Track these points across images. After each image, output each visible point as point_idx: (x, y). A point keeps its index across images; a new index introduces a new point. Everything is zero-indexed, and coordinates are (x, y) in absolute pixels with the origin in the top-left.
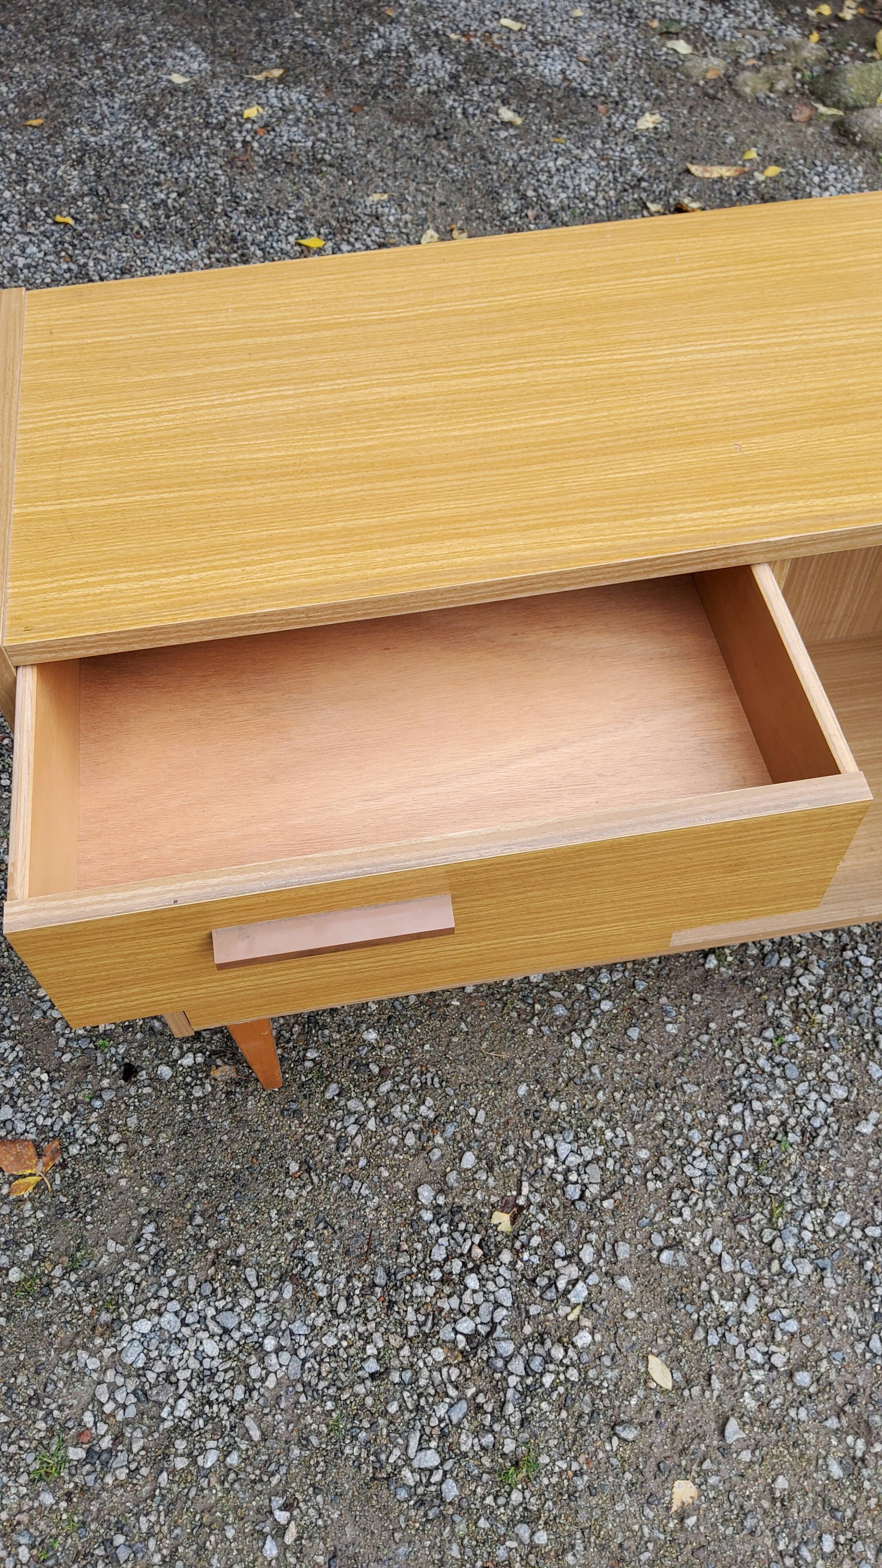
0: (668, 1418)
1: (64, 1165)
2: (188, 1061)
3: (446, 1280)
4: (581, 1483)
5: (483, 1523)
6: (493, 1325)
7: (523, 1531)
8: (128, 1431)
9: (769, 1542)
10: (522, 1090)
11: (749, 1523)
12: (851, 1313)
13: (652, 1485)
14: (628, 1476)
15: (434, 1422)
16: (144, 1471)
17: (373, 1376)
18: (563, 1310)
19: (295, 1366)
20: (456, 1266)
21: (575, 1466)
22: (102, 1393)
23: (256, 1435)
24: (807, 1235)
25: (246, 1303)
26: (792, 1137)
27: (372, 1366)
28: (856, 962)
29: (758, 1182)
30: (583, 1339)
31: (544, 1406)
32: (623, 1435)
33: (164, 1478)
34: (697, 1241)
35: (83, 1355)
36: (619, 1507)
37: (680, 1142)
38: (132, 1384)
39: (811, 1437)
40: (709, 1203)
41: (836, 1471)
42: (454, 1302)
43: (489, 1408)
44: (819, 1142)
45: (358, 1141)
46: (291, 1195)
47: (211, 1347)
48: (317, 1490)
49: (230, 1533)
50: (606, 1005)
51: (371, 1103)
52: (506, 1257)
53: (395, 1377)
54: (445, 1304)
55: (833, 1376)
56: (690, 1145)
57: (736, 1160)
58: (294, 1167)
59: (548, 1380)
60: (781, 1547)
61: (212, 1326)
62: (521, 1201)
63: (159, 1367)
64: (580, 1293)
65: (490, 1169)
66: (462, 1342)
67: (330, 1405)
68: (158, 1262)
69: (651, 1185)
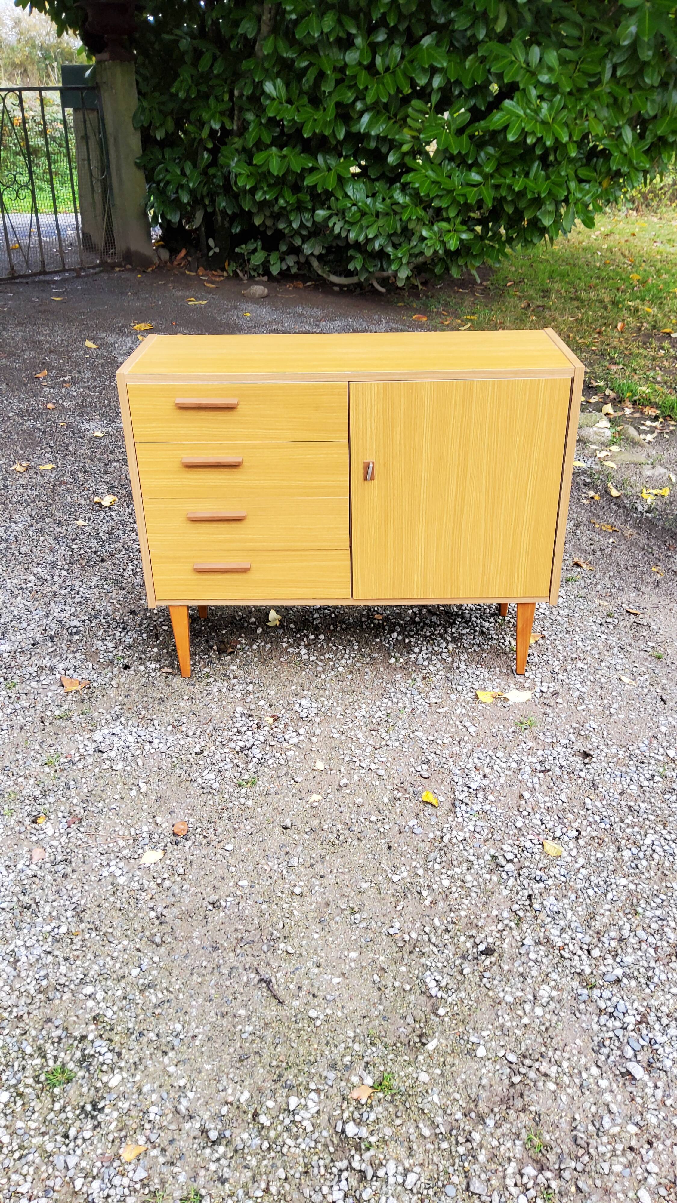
0: (318, 779)
1: (89, 688)
2: (153, 666)
3: (239, 732)
4: (272, 791)
5: (226, 796)
6: (253, 745)
7: (243, 800)
8: (87, 757)
9: (348, 815)
10: (294, 687)
11: (340, 809)
12: (411, 759)
13: (303, 795)
14: (294, 791)
15: (217, 767)
16: (90, 767)
17: (196, 754)
18: (285, 744)
19: (165, 748)
20: (245, 728)
21: (272, 786)
22: (81, 746)
23: (140, 764)
24: (401, 736)
25: (150, 730)
26: (406, 710)
27: (197, 750)
28: (458, 668)
29: (386, 721)
30: (290, 753)
31: (266, 769)
32: (296, 779)
33: (97, 770)
34: (352, 733)
35: (77, 735)
36: (287, 799)
37: (357, 707)
38: (94, 745)
39: (379, 791)
40: (362, 724)
41: (386, 800)
42: (239, 738)
43: (242, 766)
44: (418, 712)
45: (217, 694)
46: (182, 704)
47: (131, 739)
48: (159, 780)
49: (118, 787)
50: (340, 669)
51: (226, 684)
52: (267, 728)
53: (205, 754)
54: (235, 738)
55: (396, 775)
56: (360, 708)
57: (379, 714)
58: (186, 697)
59: (270, 762)
60: (352, 817)
61: (134, 733)
62: (280, 716)
63: (108, 743)
64: (295, 740)
65: (270, 706)
66: (238, 749)
67: (175, 759)
68: (118, 717)
69: (338, 717)
